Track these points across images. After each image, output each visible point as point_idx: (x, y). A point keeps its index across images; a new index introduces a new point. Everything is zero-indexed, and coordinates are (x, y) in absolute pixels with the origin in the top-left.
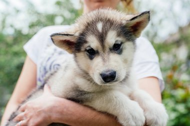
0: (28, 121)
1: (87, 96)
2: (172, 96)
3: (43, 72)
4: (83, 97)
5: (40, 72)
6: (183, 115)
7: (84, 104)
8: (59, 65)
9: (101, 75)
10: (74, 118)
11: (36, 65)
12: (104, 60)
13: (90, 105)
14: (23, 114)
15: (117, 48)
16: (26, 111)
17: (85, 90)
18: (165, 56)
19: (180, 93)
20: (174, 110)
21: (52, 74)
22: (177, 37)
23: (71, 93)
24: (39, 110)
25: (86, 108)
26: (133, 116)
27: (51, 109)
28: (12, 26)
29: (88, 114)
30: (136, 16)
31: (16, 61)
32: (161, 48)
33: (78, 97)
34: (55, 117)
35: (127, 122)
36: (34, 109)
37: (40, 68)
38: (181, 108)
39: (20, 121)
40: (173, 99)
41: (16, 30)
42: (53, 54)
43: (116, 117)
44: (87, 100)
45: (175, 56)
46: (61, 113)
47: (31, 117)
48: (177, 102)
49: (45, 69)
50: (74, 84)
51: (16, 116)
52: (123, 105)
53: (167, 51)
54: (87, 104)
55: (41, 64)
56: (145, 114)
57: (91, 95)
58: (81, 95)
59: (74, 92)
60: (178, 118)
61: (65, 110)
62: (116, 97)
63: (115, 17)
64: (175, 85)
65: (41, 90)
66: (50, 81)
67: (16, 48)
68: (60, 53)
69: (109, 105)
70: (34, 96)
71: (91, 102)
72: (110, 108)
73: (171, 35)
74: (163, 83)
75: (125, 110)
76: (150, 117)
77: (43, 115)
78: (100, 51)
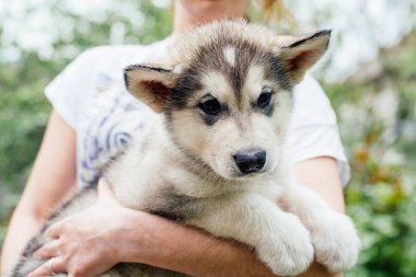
0: (69, 259)
1: (192, 207)
2: (364, 199)
3: (91, 150)
4: (183, 208)
5: (86, 147)
6: (389, 241)
7: (187, 223)
8: (126, 134)
9: (235, 157)
10: (166, 252)
11: (74, 133)
12: (240, 126)
13: (199, 224)
14: (56, 243)
15: (264, 102)
16: (63, 238)
17: (189, 194)
18: (349, 112)
19: (382, 193)
20: (370, 229)
21: (113, 158)
22: (375, 69)
23: (158, 202)
24: (91, 237)
25: (190, 231)
26: (288, 247)
27: (118, 236)
28: (15, 44)
29: (194, 244)
30: (302, 38)
31: (27, 123)
32: (340, 94)
33: (173, 209)
34: (126, 252)
35: (277, 260)
36: (79, 234)
37: (86, 140)
38: (385, 225)
39: (50, 258)
40: (367, 205)
41: (23, 52)
42: (112, 111)
43: (254, 249)
44: (193, 215)
45: (370, 111)
46: (139, 243)
47: (74, 252)
48: (376, 212)
49: (96, 142)
50: (165, 181)
51: (39, 247)
52: (267, 224)
53: (353, 100)
54: (193, 222)
55: (88, 132)
56: (312, 238)
57: (200, 205)
58: (180, 204)
59: (163, 200)
60: (378, 246)
61: (147, 236)
62: (252, 208)
63: (257, 38)
64: (372, 176)
65: (92, 191)
66: (112, 173)
67: (25, 93)
68: (128, 108)
69: (238, 225)
70: (76, 204)
71: (199, 219)
72: (242, 232)
73: (362, 65)
74: (348, 168)
75: (273, 235)
76: (323, 246)
77: (100, 248)
78: (230, 106)
